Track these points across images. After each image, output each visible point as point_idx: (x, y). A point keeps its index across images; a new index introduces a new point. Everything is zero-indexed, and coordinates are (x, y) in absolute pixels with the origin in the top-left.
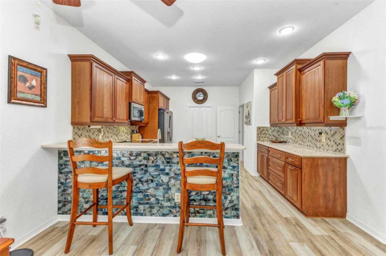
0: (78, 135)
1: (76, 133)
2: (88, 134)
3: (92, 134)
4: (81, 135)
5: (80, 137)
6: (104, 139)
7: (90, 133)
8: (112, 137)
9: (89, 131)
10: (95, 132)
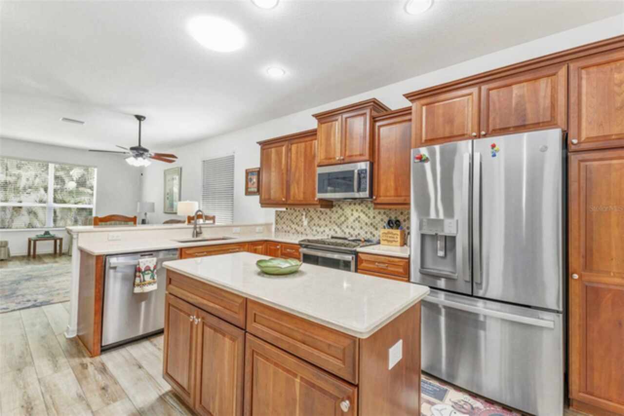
0: (280, 217)
1: (278, 215)
2: (290, 218)
3: (294, 218)
4: (283, 217)
5: (281, 219)
6: (311, 226)
7: (292, 216)
8: (326, 226)
9: (291, 214)
10: (299, 216)
